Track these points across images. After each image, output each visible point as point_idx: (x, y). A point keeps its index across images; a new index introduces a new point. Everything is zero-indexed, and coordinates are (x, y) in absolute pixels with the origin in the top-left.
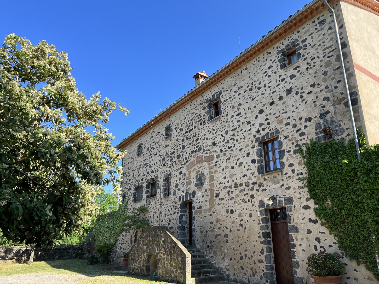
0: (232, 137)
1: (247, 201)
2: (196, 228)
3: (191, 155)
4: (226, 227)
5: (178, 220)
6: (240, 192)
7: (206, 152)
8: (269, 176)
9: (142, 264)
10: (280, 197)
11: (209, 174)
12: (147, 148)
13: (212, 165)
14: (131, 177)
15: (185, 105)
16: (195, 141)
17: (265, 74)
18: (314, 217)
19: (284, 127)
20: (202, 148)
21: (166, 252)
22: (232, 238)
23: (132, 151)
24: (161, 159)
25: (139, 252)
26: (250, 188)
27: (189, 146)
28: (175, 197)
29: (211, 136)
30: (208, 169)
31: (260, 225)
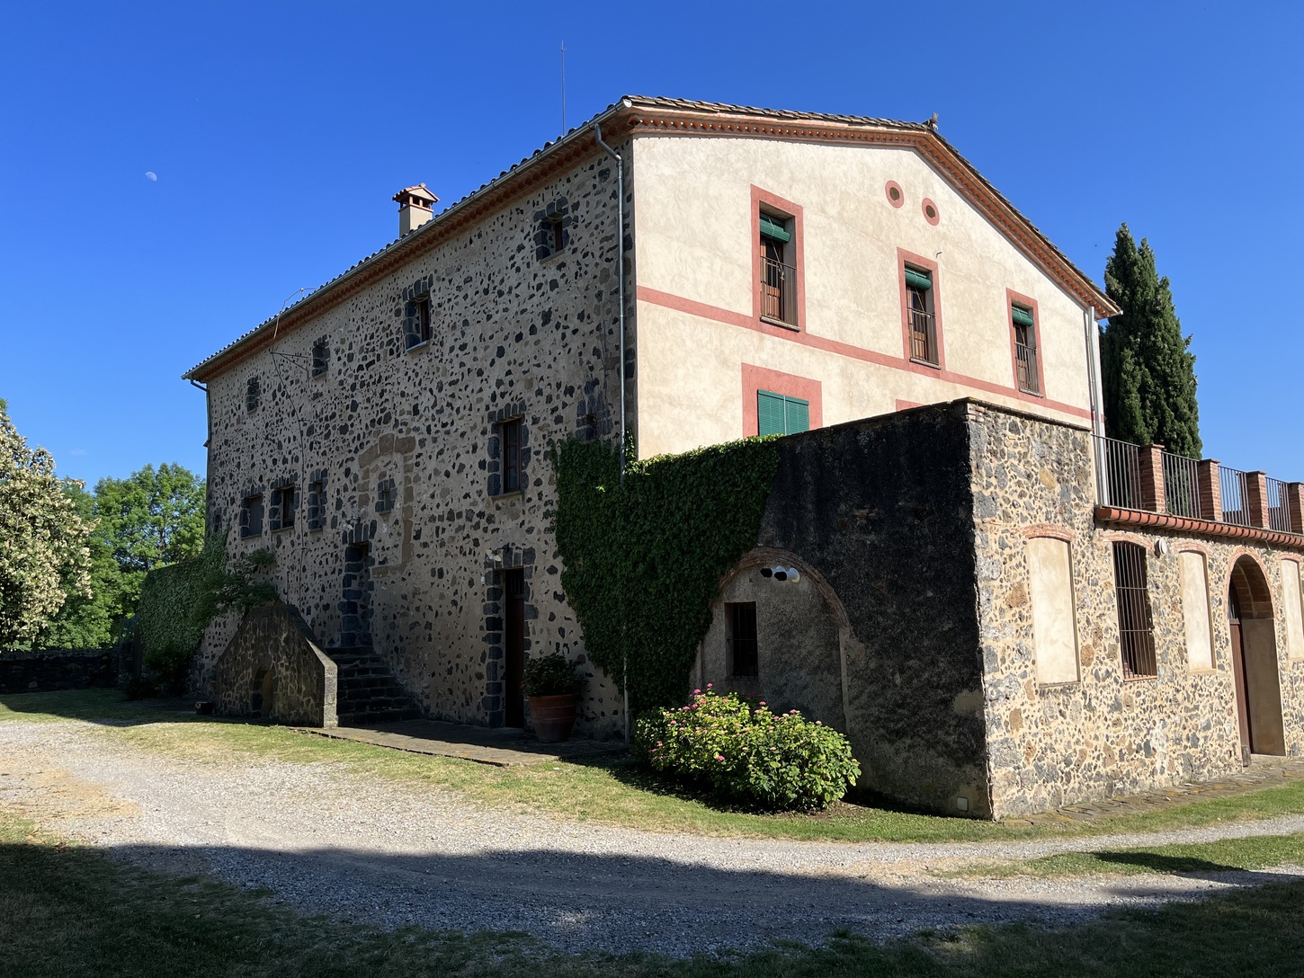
0: (450, 400)
1: (467, 552)
2: (375, 607)
3: (370, 428)
4: (430, 607)
5: (341, 589)
6: (457, 531)
7: (400, 427)
8: (504, 501)
9: (243, 693)
10: (517, 548)
11: (403, 484)
12: (272, 391)
13: (410, 462)
14: (232, 466)
15: (358, 292)
16: (378, 395)
17: (512, 262)
18: (560, 591)
19: (534, 399)
20: (393, 417)
21: (290, 664)
22: (438, 630)
23: (235, 393)
24: (305, 429)
25: (238, 664)
26: (474, 524)
27: (367, 405)
28: (335, 531)
29: (410, 390)
30: (402, 470)
31: (484, 603)
